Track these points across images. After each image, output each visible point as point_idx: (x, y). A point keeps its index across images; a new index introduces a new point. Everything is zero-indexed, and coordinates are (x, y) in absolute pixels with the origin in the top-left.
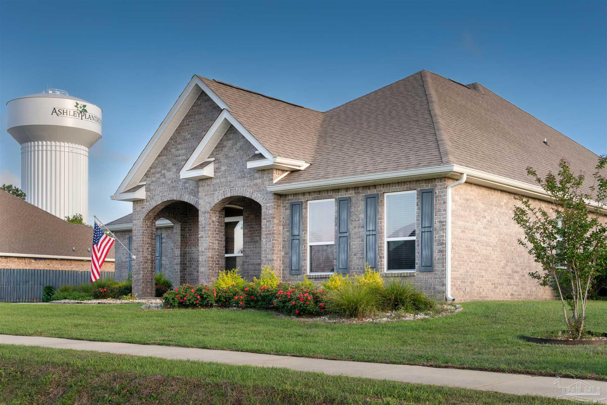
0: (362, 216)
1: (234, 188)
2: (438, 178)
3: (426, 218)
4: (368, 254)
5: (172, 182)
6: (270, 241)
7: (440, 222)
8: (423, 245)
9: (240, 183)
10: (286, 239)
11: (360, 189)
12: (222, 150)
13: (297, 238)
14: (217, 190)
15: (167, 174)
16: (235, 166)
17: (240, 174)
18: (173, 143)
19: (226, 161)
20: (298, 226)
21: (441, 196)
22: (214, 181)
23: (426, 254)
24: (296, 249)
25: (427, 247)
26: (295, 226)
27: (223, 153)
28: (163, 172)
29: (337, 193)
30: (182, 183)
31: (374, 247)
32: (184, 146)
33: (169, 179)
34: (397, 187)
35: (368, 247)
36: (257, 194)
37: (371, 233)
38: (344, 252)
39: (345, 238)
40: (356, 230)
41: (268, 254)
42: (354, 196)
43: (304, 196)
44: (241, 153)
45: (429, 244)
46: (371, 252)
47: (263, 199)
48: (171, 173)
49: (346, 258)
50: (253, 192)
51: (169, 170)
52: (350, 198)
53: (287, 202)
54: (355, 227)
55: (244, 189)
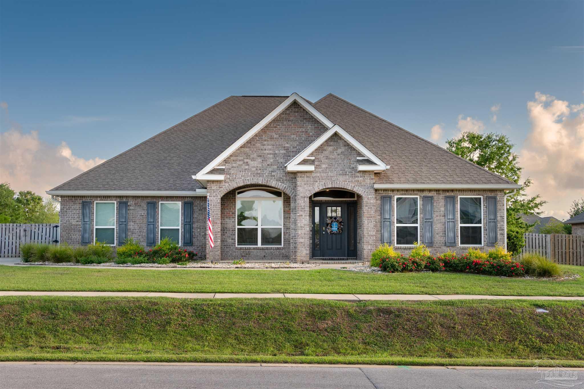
0: (443, 209)
1: (335, 182)
2: (499, 190)
3: (492, 214)
4: (449, 234)
5: (257, 169)
6: (372, 222)
7: (501, 216)
8: (490, 230)
9: (341, 178)
10: (377, 221)
11: (440, 191)
12: (322, 152)
13: (388, 221)
14: (317, 182)
15: (251, 163)
16: (336, 166)
17: (341, 172)
18: (258, 139)
19: (326, 161)
20: (389, 212)
21: (501, 201)
22: (314, 175)
23: (492, 236)
24: (388, 228)
25: (492, 231)
26: (386, 211)
27: (323, 155)
28: (246, 161)
29: (422, 193)
30: (268, 172)
31: (453, 230)
32: (270, 143)
33: (253, 167)
34: (469, 193)
35: (449, 230)
36: (358, 188)
37: (451, 220)
38: (429, 232)
39: (429, 223)
40: (438, 218)
41: (370, 231)
42: (435, 196)
43: (393, 192)
44: (342, 157)
45: (494, 230)
46: (451, 232)
47: (365, 192)
48: (255, 162)
49: (431, 236)
50: (354, 186)
51: (253, 159)
52: (433, 196)
53: (378, 195)
54: (437, 216)
55: (346, 183)
